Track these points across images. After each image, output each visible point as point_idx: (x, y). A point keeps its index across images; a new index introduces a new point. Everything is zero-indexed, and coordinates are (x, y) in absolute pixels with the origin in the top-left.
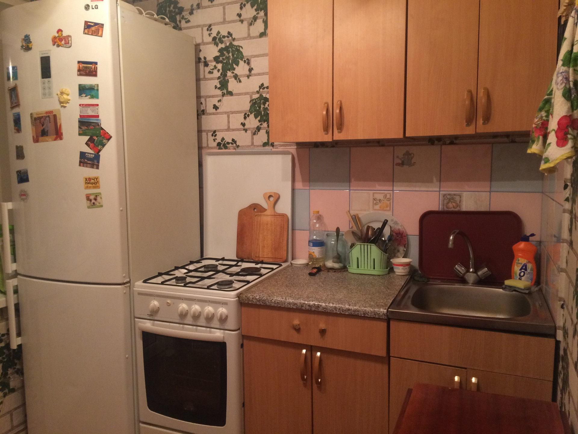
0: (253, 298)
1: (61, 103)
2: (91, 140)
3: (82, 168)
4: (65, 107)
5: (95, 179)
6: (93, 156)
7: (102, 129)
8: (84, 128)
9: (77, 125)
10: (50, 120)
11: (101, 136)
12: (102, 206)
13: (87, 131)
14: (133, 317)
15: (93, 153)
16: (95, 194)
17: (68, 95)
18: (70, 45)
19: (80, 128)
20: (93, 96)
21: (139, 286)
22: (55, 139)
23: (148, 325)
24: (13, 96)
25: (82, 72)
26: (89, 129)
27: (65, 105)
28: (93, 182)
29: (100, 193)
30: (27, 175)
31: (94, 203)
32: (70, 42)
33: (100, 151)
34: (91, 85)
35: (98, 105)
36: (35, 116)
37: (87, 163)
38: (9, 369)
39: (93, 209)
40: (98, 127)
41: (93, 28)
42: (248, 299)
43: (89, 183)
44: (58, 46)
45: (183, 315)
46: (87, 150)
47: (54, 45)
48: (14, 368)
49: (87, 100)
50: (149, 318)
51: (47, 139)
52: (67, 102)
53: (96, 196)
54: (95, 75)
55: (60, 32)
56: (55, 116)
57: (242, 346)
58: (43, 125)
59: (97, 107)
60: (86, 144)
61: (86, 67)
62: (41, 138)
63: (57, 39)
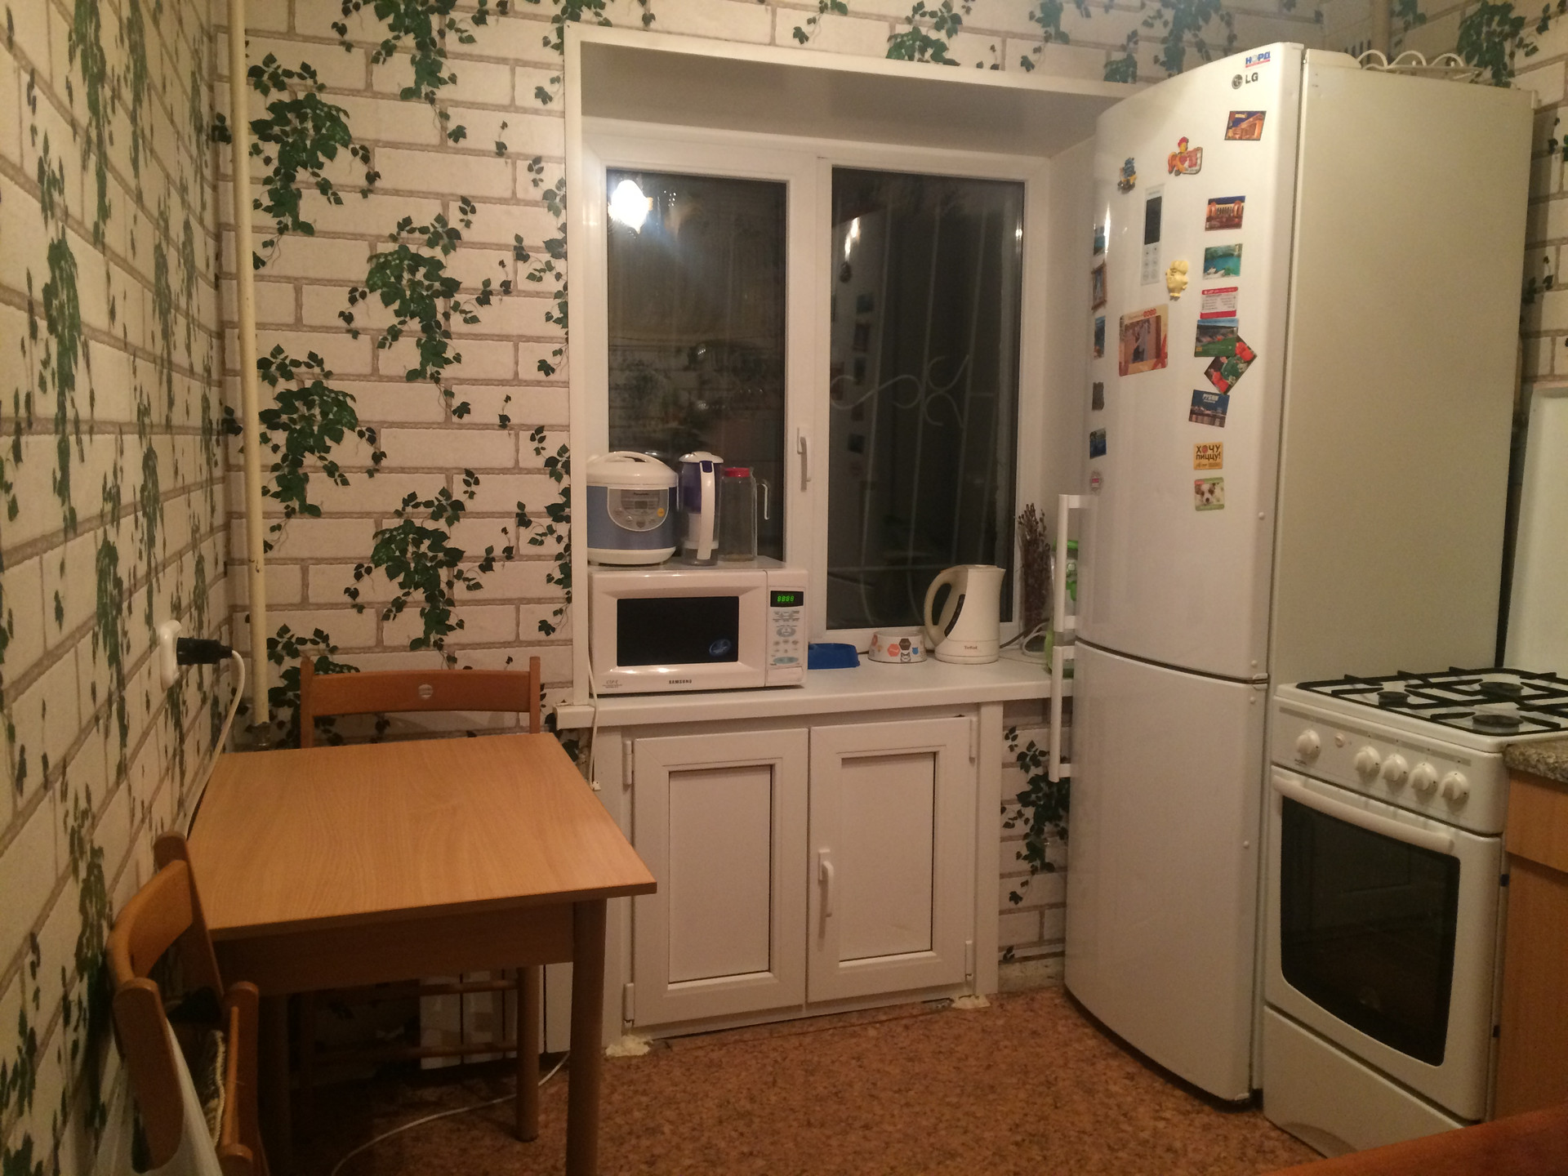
0: (1538, 761)
1: (1171, 290)
2: (1215, 365)
3: (1193, 424)
4: (1176, 299)
5: (1215, 449)
6: (1217, 398)
7: (1239, 339)
8: (1206, 340)
9: (1193, 332)
10: (1149, 327)
11: (1236, 355)
12: (1221, 507)
13: (1211, 346)
14: (1265, 761)
15: (1217, 392)
16: (1211, 479)
17: (1184, 273)
18: (1197, 168)
19: (1198, 340)
20: (1229, 269)
21: (1286, 692)
22: (1154, 367)
23: (1294, 784)
24: (1099, 285)
25: (1214, 223)
26: (1214, 342)
27: (1176, 295)
28: (1209, 455)
29: (1221, 479)
30: (1105, 441)
31: (1208, 500)
32: (1199, 161)
33: (1230, 387)
34: (1229, 246)
35: (1236, 289)
36: (1127, 322)
37: (1203, 414)
38: (1047, 823)
39: (1206, 512)
40: (1231, 336)
41: (1244, 125)
42: (1527, 760)
43: (1202, 457)
44: (1178, 173)
45: (1369, 773)
46: (1207, 386)
47: (1171, 172)
48: (1057, 825)
49: (1218, 281)
50: (1297, 768)
51: (1141, 367)
52: (1181, 288)
53: (1214, 484)
54: (1238, 225)
55: (1184, 144)
56: (1158, 318)
57: (1504, 880)
58: (1137, 339)
59: (1234, 293)
60: (1207, 373)
61: (1222, 211)
62: (1132, 366)
63: (1178, 159)
